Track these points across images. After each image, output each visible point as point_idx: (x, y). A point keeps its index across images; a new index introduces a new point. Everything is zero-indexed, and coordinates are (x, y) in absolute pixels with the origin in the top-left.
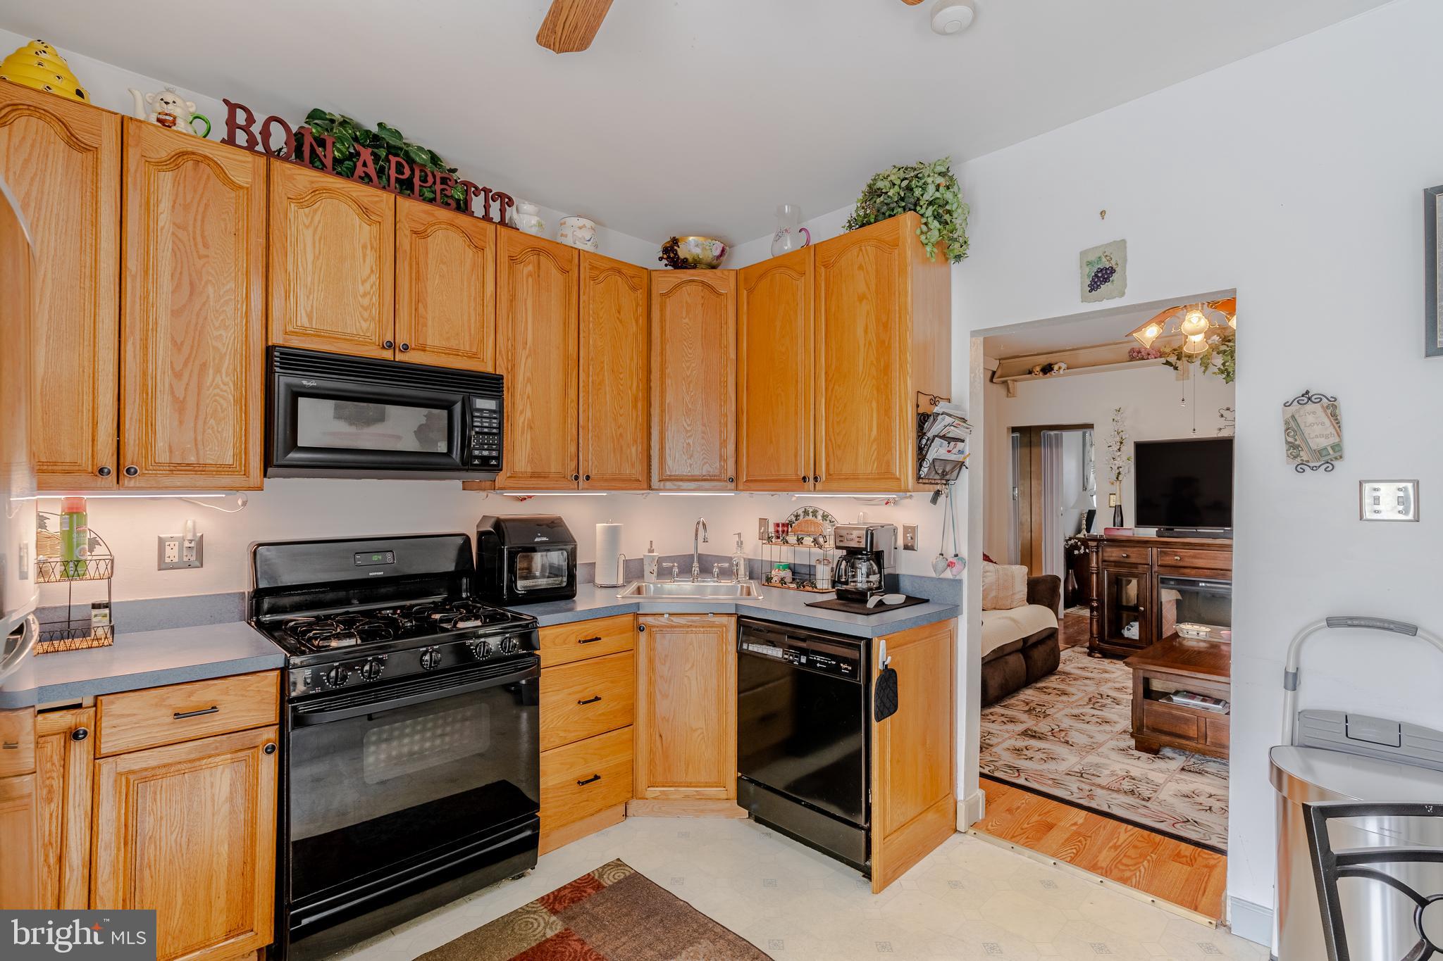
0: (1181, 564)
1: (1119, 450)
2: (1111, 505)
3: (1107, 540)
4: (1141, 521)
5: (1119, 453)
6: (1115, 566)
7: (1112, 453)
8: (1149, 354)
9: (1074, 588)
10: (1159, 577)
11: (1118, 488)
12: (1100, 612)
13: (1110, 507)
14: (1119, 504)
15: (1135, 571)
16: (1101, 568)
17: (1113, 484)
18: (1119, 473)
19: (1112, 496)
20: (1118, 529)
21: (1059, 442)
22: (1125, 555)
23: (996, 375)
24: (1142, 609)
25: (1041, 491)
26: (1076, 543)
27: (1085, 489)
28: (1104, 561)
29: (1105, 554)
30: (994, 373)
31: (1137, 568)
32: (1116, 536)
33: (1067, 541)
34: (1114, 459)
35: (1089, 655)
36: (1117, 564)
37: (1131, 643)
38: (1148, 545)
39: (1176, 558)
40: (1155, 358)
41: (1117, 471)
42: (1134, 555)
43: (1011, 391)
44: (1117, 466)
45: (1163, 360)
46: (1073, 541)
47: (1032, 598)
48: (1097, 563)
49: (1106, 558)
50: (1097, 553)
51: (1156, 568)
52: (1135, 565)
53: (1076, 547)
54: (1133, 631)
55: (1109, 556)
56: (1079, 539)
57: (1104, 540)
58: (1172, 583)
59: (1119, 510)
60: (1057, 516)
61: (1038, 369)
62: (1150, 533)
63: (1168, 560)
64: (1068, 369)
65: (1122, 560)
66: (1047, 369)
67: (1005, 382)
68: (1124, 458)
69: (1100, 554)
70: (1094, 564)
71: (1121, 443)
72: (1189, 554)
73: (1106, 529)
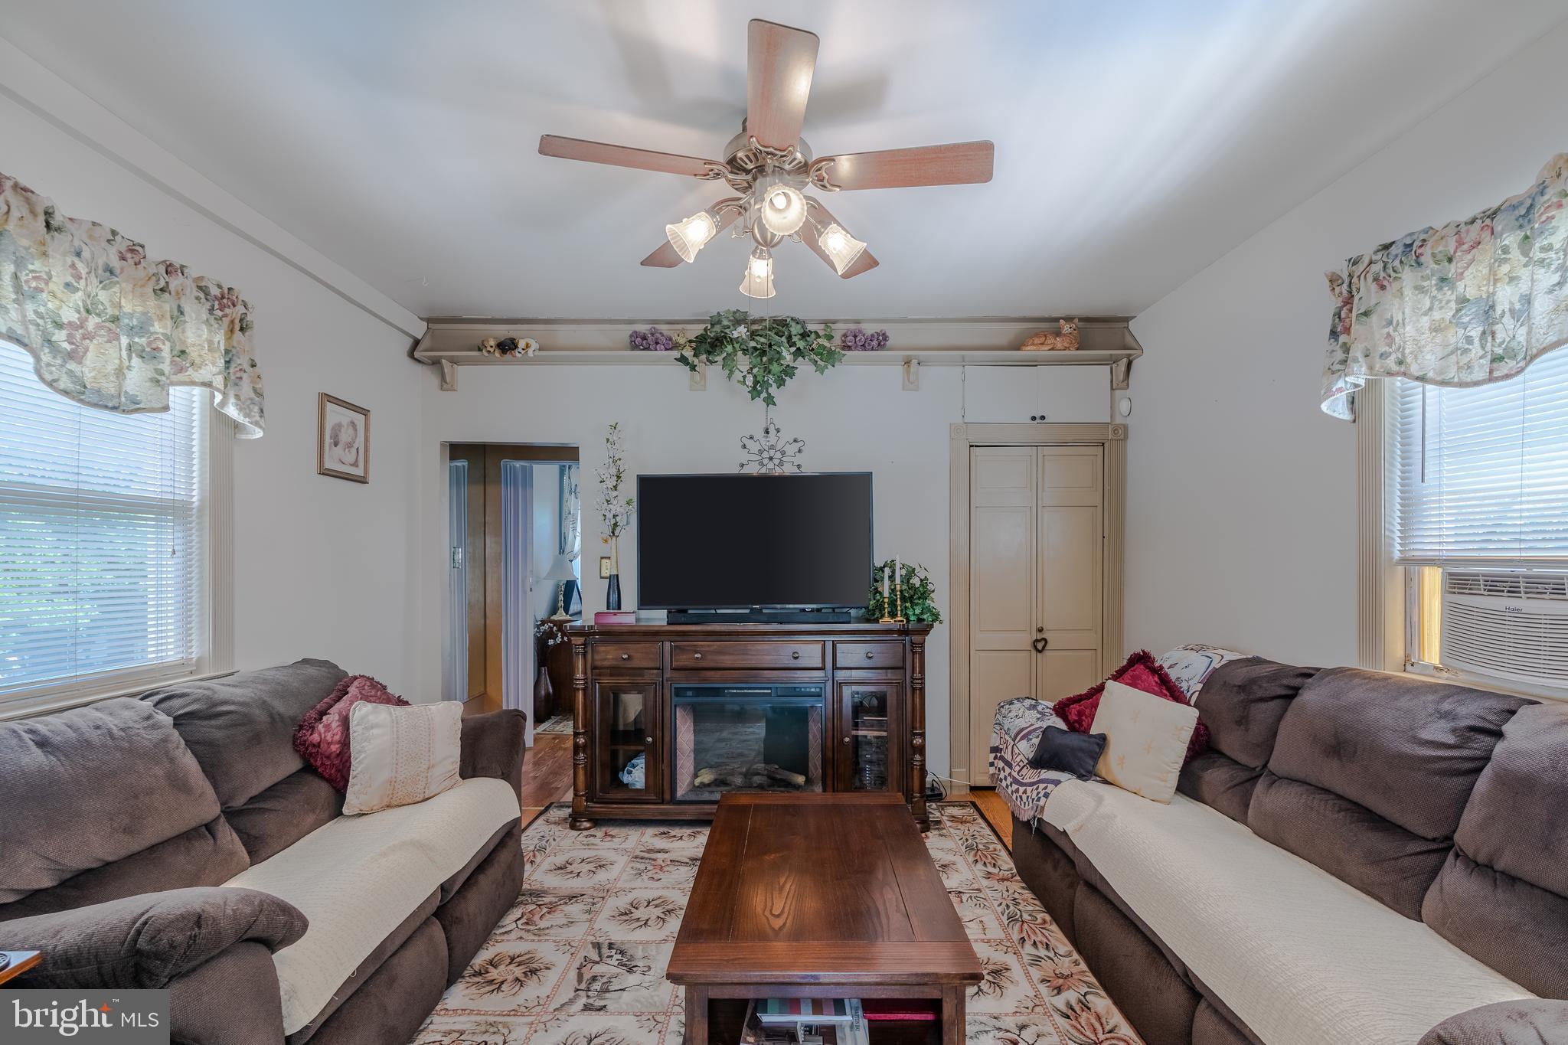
0: (704, 664)
1: (615, 487)
2: (603, 575)
3: (600, 633)
4: (647, 600)
5: (615, 493)
6: (611, 675)
7: (605, 492)
8: (657, 343)
9: (548, 694)
10: (674, 686)
11: (614, 547)
12: (589, 752)
13: (601, 578)
14: (615, 573)
15: (639, 680)
16: (589, 681)
17: (606, 541)
18: (615, 525)
19: (604, 561)
20: (615, 614)
21: (527, 480)
22: (625, 656)
23: (421, 347)
24: (650, 739)
25: (500, 553)
26: (551, 628)
27: (562, 551)
28: (594, 668)
29: (597, 657)
30: (416, 343)
31: (642, 675)
32: (612, 625)
33: (538, 627)
34: (608, 501)
35: (573, 827)
36: (615, 671)
37: (636, 798)
38: (659, 638)
39: (696, 656)
40: (666, 349)
41: (613, 521)
42: (640, 655)
43: (448, 379)
44: (613, 512)
45: (676, 354)
46: (546, 627)
47: (470, 768)
48: (585, 673)
49: (598, 663)
50: (585, 655)
51: (668, 674)
52: (639, 671)
53: (551, 634)
54: (636, 776)
55: (601, 660)
56: (555, 623)
57: (595, 633)
58: (690, 693)
59: (614, 582)
60: (525, 592)
61: (492, 343)
62: (658, 617)
63: (684, 660)
64: (540, 350)
65: (621, 664)
66: (507, 346)
67: (436, 363)
68: (623, 501)
69: (589, 656)
70: (580, 675)
71: (619, 477)
72: (712, 649)
73: (598, 614)
